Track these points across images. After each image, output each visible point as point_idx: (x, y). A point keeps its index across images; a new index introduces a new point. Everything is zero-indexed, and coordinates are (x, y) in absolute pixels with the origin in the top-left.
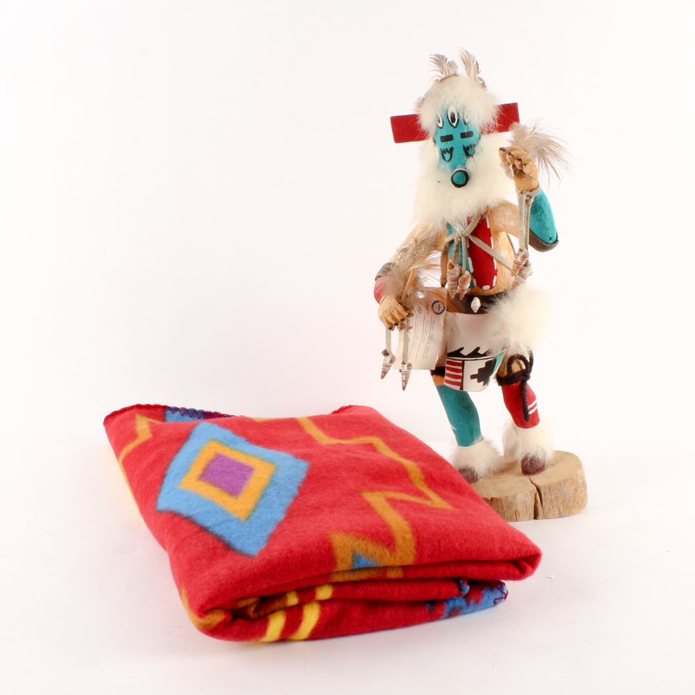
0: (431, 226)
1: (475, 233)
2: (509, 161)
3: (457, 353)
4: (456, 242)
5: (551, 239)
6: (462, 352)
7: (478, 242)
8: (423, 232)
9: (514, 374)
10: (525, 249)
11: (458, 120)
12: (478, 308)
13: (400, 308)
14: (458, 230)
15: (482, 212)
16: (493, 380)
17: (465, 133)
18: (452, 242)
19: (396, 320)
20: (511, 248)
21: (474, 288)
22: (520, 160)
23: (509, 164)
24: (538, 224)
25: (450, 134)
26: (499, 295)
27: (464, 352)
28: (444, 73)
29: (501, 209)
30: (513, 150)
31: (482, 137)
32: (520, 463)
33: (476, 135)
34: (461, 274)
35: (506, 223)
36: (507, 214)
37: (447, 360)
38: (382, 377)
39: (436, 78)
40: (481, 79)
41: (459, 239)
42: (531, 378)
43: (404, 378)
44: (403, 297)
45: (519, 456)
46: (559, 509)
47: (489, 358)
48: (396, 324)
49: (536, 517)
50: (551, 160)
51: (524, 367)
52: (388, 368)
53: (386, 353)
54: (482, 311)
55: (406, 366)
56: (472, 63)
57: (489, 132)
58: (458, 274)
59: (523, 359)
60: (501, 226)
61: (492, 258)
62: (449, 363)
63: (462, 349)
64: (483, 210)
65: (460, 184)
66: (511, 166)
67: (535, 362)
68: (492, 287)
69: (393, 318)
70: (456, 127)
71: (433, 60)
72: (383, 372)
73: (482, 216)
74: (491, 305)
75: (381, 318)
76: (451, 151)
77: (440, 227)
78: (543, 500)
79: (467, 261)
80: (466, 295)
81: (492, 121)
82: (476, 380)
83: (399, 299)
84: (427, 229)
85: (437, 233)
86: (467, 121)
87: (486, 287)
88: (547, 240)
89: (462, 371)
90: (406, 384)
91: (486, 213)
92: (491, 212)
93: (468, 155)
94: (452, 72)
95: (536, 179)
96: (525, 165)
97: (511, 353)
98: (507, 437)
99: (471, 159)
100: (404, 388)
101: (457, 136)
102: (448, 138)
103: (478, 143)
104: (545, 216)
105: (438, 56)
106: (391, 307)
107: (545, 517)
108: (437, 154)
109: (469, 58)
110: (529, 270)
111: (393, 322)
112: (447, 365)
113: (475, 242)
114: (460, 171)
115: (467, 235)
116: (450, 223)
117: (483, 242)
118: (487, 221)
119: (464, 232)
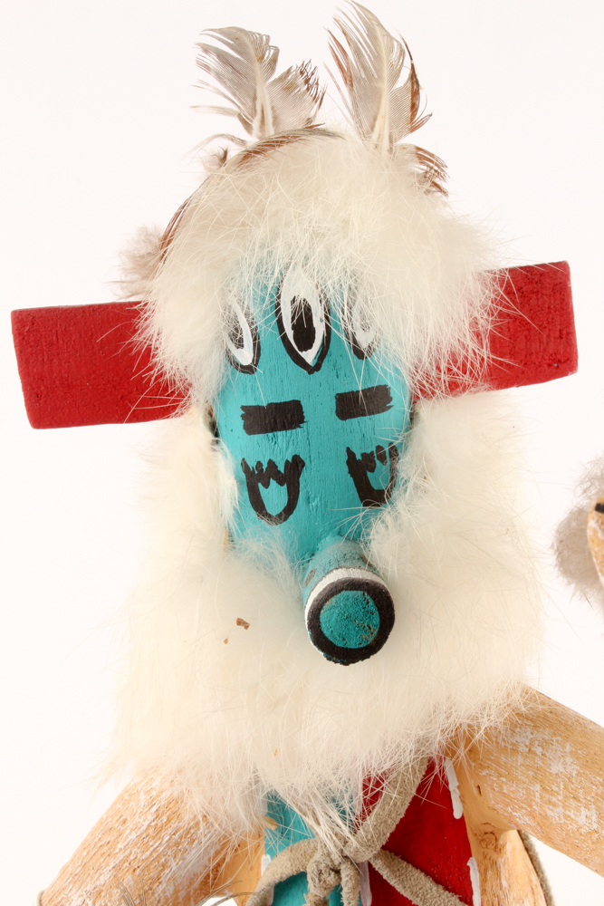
0: (195, 805)
1: (402, 844)
4: (315, 890)
8: (159, 831)
11: (328, 329)
14: (323, 831)
15: (434, 751)
17: (354, 395)
18: (293, 885)
20: (534, 876)
25: (288, 398)
28: (256, 124)
29: (523, 739)
31: (425, 408)
33: (400, 400)
35: (555, 814)
36: (556, 768)
39: (218, 146)
40: (422, 155)
41: (331, 879)
56: (384, 86)
57: (454, 387)
64: (438, 739)
65: (353, 644)
70: (318, 367)
71: (212, 61)
73: (431, 768)
76: (291, 474)
77: (242, 816)
81: (472, 344)
84: (176, 815)
86: (363, 341)
91: (450, 751)
93: (372, 497)
94: (291, 122)
99: (386, 513)
101: (319, 409)
102: (283, 416)
103: (408, 438)
105: (236, 37)
108: (229, 486)
109: (377, 57)
113: (399, 888)
114: (352, 585)
115: (366, 856)
116: (289, 802)
117: (437, 881)
118: (453, 786)
119: (353, 842)
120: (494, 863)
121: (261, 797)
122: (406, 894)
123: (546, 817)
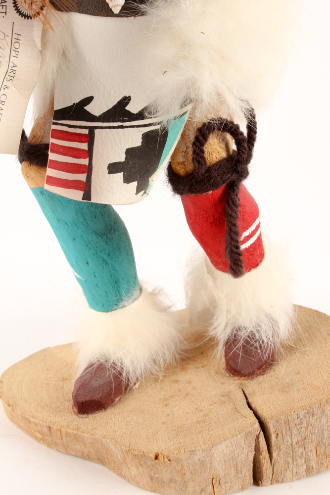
3: (78, 111)
6: (88, 108)
9: (209, 170)
12: (122, 3)
16: (159, 179)
27: (95, 109)
32: (220, 351)
37: (54, 127)
42: (249, 177)
45: (221, 331)
46: (307, 461)
47: (154, 123)
49: (257, 479)
51: (233, 147)
54: (129, 9)
59: (233, 130)
62: (57, 134)
63: (89, 100)
67: (259, 136)
78: (274, 447)
82: (120, 176)
89: (89, 153)
97: (202, 117)
98: (196, 285)
112: (52, 141)
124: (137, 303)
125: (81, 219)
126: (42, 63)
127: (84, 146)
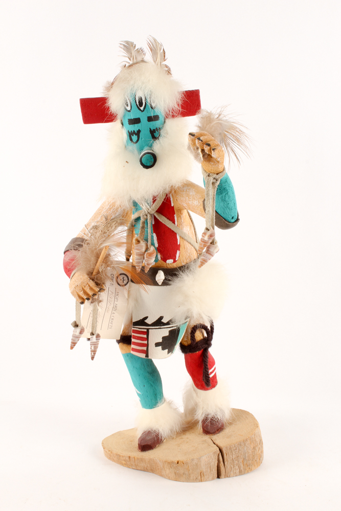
0: (118, 203)
1: (160, 211)
2: (198, 145)
3: (142, 322)
4: (142, 219)
5: (233, 218)
6: (146, 321)
7: (163, 220)
8: (110, 209)
9: (197, 343)
10: (212, 228)
11: (146, 103)
12: (162, 281)
13: (92, 284)
14: (144, 208)
15: (167, 192)
16: (177, 347)
17: (151, 117)
18: (138, 219)
19: (88, 294)
20: (191, 223)
21: (159, 262)
22: (209, 145)
23: (198, 148)
24: (222, 204)
25: (137, 117)
26: (182, 268)
27: (149, 321)
28: (132, 59)
29: (185, 189)
30: (202, 135)
31: (167, 121)
32: (200, 424)
33: (161, 118)
34: (147, 249)
35: (190, 202)
36: (191, 194)
37: (133, 329)
38: (72, 348)
39: (124, 63)
40: (167, 66)
41: (145, 217)
42: (212, 346)
43: (93, 349)
44: (94, 273)
45: (200, 416)
46: (239, 467)
47: (173, 326)
48: (88, 299)
49: (219, 476)
50: (231, 144)
51: (205, 335)
52: (77, 339)
53: (76, 326)
54: (165, 283)
55: (95, 336)
56: (158, 51)
57: (173, 116)
58: (144, 250)
59: (205, 328)
60: (185, 205)
61: (176, 234)
62: (134, 331)
63: (146, 318)
64: (168, 190)
65: (148, 165)
66: (200, 151)
67: (215, 330)
68: (175, 261)
69: (85, 293)
70: (144, 111)
71: (122, 46)
72: (72, 343)
73: (167, 195)
74: (175, 278)
75: (73, 293)
76: (138, 133)
77: (128, 205)
78: (225, 460)
79: (152, 237)
80: (150, 268)
81: (176, 106)
82: (160, 347)
83: (90, 274)
84: (114, 206)
85: (124, 210)
86: (153, 105)
87: (170, 261)
88: (230, 219)
89: (147, 339)
90: (94, 354)
91: (170, 192)
92: (175, 192)
93: (154, 138)
94: (139, 59)
95: (223, 163)
96: (213, 150)
97: (193, 323)
98: (188, 398)
99: (157, 141)
100: (93, 358)
101: (144, 119)
102: (136, 121)
103: (163, 126)
104: (229, 197)
105: (127, 42)
106: (82, 283)
107: (227, 476)
108: (125, 136)
109: (157, 45)
110: (216, 248)
111: (85, 297)
112: (133, 334)
113: (160, 220)
114: (148, 153)
115: (153, 212)
116: (137, 201)
117: (168, 219)
118: (172, 200)
119: (150, 209)
120: (180, 216)
121: (132, 201)
122: (161, 221)
123: (189, 203)
124: (163, 405)
125: (143, 366)
126: (128, 304)
127: (145, 336)
